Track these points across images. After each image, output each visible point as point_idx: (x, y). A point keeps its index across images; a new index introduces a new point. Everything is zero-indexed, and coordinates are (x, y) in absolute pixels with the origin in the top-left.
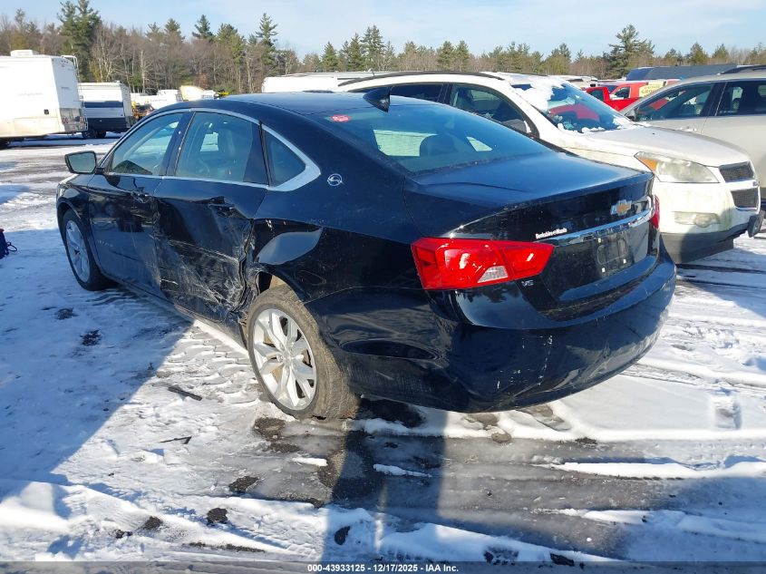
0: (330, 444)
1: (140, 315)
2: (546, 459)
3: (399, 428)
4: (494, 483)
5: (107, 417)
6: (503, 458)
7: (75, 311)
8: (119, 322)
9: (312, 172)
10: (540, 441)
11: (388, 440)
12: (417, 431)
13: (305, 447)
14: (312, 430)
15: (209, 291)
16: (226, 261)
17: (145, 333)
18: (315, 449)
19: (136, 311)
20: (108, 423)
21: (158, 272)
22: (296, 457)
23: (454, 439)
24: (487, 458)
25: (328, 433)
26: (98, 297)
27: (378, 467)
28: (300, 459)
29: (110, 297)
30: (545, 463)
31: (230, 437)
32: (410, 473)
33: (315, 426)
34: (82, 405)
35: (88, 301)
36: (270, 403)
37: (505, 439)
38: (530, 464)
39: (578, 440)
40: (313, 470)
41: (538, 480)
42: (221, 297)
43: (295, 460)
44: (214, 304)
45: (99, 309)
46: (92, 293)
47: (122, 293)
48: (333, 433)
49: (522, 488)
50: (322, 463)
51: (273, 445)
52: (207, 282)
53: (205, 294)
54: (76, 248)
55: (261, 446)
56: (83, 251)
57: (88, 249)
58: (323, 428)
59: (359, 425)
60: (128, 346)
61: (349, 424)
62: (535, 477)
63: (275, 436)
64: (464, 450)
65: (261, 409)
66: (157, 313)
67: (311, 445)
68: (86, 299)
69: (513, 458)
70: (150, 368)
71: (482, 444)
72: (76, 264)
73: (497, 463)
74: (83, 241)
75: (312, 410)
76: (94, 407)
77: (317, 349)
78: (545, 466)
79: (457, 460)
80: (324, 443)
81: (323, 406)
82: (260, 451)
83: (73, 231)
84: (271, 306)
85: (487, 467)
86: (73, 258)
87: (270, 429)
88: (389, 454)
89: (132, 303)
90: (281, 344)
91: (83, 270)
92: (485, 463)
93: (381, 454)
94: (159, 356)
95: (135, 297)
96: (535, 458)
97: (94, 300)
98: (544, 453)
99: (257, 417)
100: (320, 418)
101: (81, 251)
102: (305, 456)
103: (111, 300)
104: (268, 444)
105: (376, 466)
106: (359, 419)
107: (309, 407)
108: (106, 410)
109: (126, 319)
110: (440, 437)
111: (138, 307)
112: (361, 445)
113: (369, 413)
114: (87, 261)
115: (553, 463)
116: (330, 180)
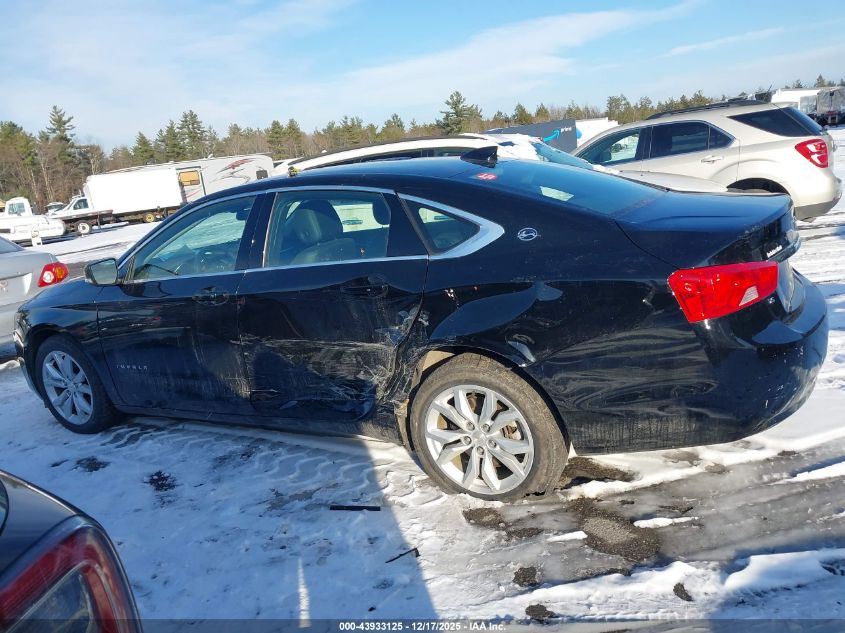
0: (568, 518)
1: (192, 446)
2: (776, 476)
3: (620, 486)
4: (756, 508)
6: (738, 485)
7: (101, 458)
8: (176, 457)
9: (491, 232)
10: (750, 463)
11: (619, 499)
12: (636, 484)
13: (545, 526)
14: (533, 509)
15: (336, 388)
16: (360, 349)
17: (222, 461)
18: (557, 526)
19: (186, 441)
21: (244, 382)
22: (549, 537)
24: (725, 489)
25: (552, 508)
26: (108, 440)
27: (642, 524)
28: (554, 538)
29: (127, 436)
30: (776, 480)
31: (458, 536)
32: (677, 520)
33: (531, 505)
34: (247, 550)
35: (103, 445)
36: (462, 494)
37: (720, 470)
38: (766, 484)
39: (779, 454)
40: (580, 544)
41: (789, 496)
42: (354, 392)
43: (549, 540)
44: (344, 403)
45: (131, 449)
46: (99, 435)
47: (138, 428)
48: (557, 507)
49: (784, 505)
50: (580, 535)
51: (510, 534)
53: (329, 393)
54: (62, 385)
55: (499, 538)
56: (77, 385)
57: (93, 379)
58: (541, 504)
59: (576, 492)
60: (218, 480)
61: (565, 494)
62: (785, 494)
63: (502, 525)
64: (699, 488)
65: (457, 503)
66: (212, 439)
67: (547, 522)
68: (99, 444)
69: (747, 483)
70: (278, 494)
71: (709, 479)
72: (60, 406)
73: (740, 491)
74: (82, 372)
75: (527, 487)
76: (265, 549)
77: (536, 416)
78: (781, 482)
79: (702, 497)
80: (559, 518)
81: (543, 480)
82: (503, 542)
83: (57, 365)
84: (459, 382)
85: (735, 497)
86: (53, 397)
87: (486, 519)
88: (635, 510)
89: (165, 435)
90: (470, 423)
91: (78, 409)
92: (729, 493)
93: (628, 512)
94: (273, 480)
95: (159, 429)
96: (766, 478)
97: (112, 442)
98: (767, 472)
99: (460, 510)
100: (537, 494)
101: (71, 386)
102: (557, 534)
103: (133, 439)
104: (504, 533)
105: (636, 524)
106: (568, 487)
107: (521, 485)
108: (283, 548)
109: (182, 453)
110: (661, 484)
111: (179, 437)
112: (596, 510)
113: (568, 480)
114: (86, 397)
115: (785, 479)
116: (522, 235)
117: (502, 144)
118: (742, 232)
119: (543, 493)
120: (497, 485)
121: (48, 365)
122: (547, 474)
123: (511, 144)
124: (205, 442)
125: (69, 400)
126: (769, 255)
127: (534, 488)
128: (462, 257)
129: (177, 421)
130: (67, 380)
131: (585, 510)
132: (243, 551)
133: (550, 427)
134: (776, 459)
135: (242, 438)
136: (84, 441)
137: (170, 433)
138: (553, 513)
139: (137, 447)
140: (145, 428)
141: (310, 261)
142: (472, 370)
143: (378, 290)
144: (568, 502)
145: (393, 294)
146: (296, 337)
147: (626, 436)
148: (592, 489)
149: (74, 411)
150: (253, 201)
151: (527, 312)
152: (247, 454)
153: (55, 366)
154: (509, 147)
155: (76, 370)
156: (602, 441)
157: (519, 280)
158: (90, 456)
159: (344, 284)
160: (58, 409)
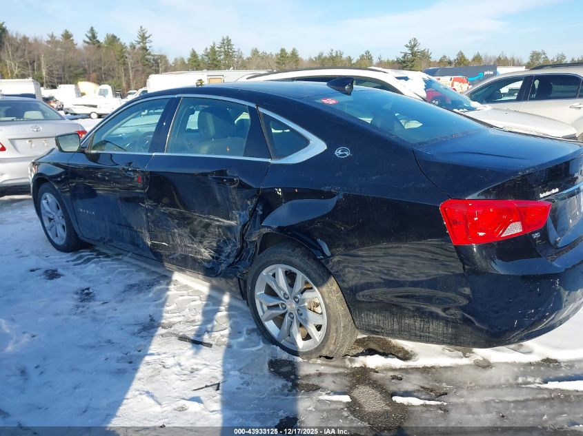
0: (344, 381)
1: (120, 272)
2: (530, 379)
3: (396, 363)
4: (500, 406)
5: (136, 370)
6: (494, 382)
7: (60, 271)
8: (105, 279)
9: (317, 146)
10: (514, 364)
11: (391, 374)
12: (411, 364)
13: (324, 385)
14: (322, 369)
15: (203, 250)
16: (222, 224)
18: (333, 387)
19: (117, 268)
20: (139, 375)
21: (147, 234)
22: (321, 395)
23: (445, 367)
24: (481, 383)
25: (336, 371)
26: (75, 257)
27: (398, 399)
28: (325, 397)
29: (85, 258)
30: (529, 383)
32: (428, 403)
33: (322, 365)
34: (107, 359)
35: (68, 262)
36: (275, 346)
37: (485, 365)
38: (518, 385)
39: (542, 361)
40: (342, 406)
41: (533, 400)
43: (321, 398)
44: (208, 261)
45: (81, 268)
46: (68, 254)
47: (95, 254)
48: (341, 370)
49: (525, 407)
50: (346, 399)
52: (201, 242)
53: (198, 252)
54: (51, 217)
55: (285, 386)
56: (60, 221)
57: (66, 216)
58: (330, 366)
59: (361, 361)
60: (122, 301)
61: (352, 361)
62: (530, 397)
63: (292, 377)
64: (460, 377)
65: (268, 352)
66: (134, 269)
67: (328, 383)
68: (65, 260)
69: (502, 380)
70: (152, 320)
71: (472, 371)
72: (50, 230)
73: (493, 387)
74: (60, 210)
75: (320, 351)
76: (118, 361)
77: (329, 298)
78: (532, 386)
79: (458, 386)
80: (338, 380)
81: (332, 348)
82: (286, 391)
83: (48, 200)
84: (279, 262)
85: (486, 391)
86: (47, 224)
87: (284, 369)
88: (399, 386)
89: (108, 262)
90: (285, 294)
91: (59, 235)
92: (483, 387)
93: (392, 388)
94: (155, 309)
95: (108, 256)
96: (520, 380)
97: (73, 261)
98: (524, 375)
99: (267, 359)
100: (327, 358)
101: (56, 218)
102: (328, 394)
103: (88, 260)
104: (290, 384)
105: (395, 398)
106: (357, 355)
107: (316, 349)
108: (131, 362)
109: (110, 277)
110: (433, 367)
111: (115, 265)
112: (369, 379)
113: (361, 350)
114: (63, 227)
115: (536, 382)
116: (338, 153)
117: (398, 78)
119: (331, 358)
120: (301, 344)
121: (44, 202)
122: (334, 344)
123: (406, 79)
124: (129, 272)
125: (54, 228)
126: (541, 196)
127: (325, 352)
128: (298, 164)
129: (117, 255)
130: (54, 214)
131: (363, 376)
132: (103, 359)
133: (341, 308)
134: (538, 364)
135: (154, 272)
136: (58, 257)
137: (112, 260)
138: (336, 375)
139: (85, 267)
140: (99, 254)
142: (289, 254)
143: (231, 181)
144: (352, 368)
145: (242, 186)
146: (178, 207)
147: (396, 327)
148: (374, 361)
149: (57, 235)
150: (167, 101)
151: (328, 215)
152: (151, 285)
153: (48, 203)
154: (403, 81)
155: (58, 208)
156: (378, 327)
157: (327, 188)
158: (53, 268)
159: (212, 173)
160: (49, 232)
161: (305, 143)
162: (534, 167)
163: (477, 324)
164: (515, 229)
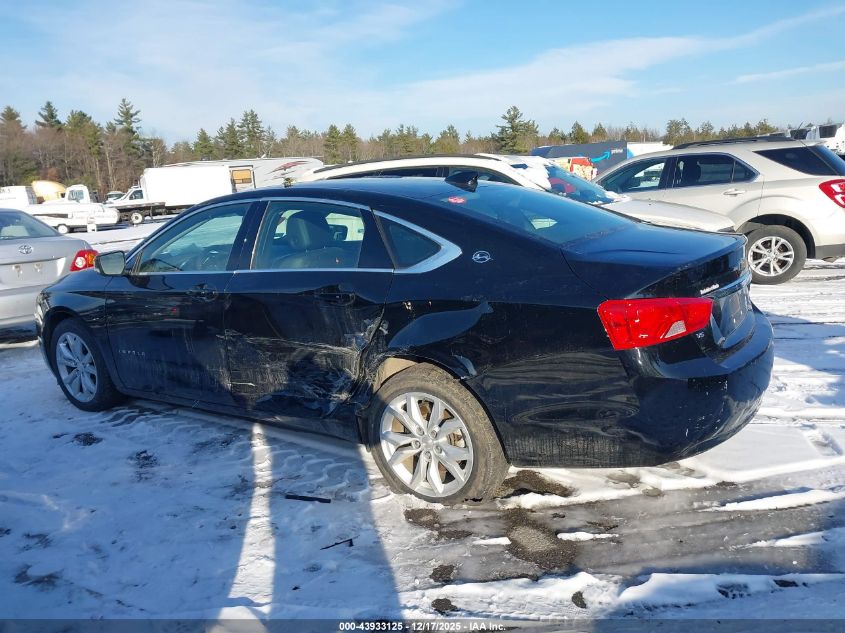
0: (498, 524)
1: (180, 430)
2: (706, 504)
3: (556, 500)
4: (677, 532)
5: (242, 535)
6: (667, 509)
7: (97, 434)
9: (450, 252)
10: (687, 490)
11: (551, 512)
12: (572, 499)
13: (475, 530)
14: (470, 514)
15: (305, 387)
16: (330, 352)
17: (203, 446)
18: (486, 531)
19: (175, 426)
20: (247, 540)
21: (226, 374)
22: (475, 540)
23: (612, 500)
24: (653, 512)
25: (487, 515)
26: (110, 417)
27: (564, 536)
28: (480, 542)
29: (126, 416)
30: (706, 507)
31: (392, 532)
32: (598, 536)
33: (468, 510)
34: (201, 527)
35: (102, 422)
36: (408, 495)
37: (656, 494)
38: (695, 511)
39: (718, 484)
40: (501, 549)
41: (712, 523)
42: (322, 392)
43: (475, 543)
44: (313, 400)
45: (125, 429)
46: (100, 414)
47: (137, 410)
48: (493, 514)
49: (704, 531)
50: (505, 541)
51: (441, 534)
52: (304, 377)
53: (301, 391)
54: (73, 365)
55: (430, 536)
56: (85, 366)
57: (99, 362)
58: (478, 510)
59: (513, 503)
60: (195, 463)
61: (503, 503)
62: (708, 521)
63: (437, 525)
64: (629, 508)
65: (401, 502)
66: (199, 425)
67: (479, 527)
68: (99, 421)
69: (676, 507)
70: (243, 480)
71: (641, 501)
72: (70, 384)
73: (667, 514)
74: (89, 354)
75: (465, 493)
76: (217, 527)
77: (476, 426)
78: (710, 510)
79: (629, 517)
80: (491, 524)
81: (480, 487)
82: (433, 541)
83: (69, 344)
84: (411, 390)
85: (660, 520)
86: (64, 375)
87: (425, 519)
88: (563, 524)
89: (159, 419)
90: (420, 429)
91: (85, 389)
92: (656, 516)
93: (556, 525)
94: (243, 467)
95: (155, 412)
96: (696, 505)
97: (109, 421)
98: (699, 499)
99: (402, 510)
100: (475, 500)
101: (80, 366)
102: (484, 539)
103: (130, 419)
104: (436, 533)
105: (559, 536)
106: (508, 496)
107: (461, 490)
108: (233, 528)
109: (169, 436)
110: (597, 502)
111: (171, 421)
112: (527, 520)
113: (511, 491)
114: (92, 377)
115: (715, 507)
116: (477, 257)
117: (514, 166)
118: (675, 268)
119: (480, 500)
120: (441, 488)
121: (62, 346)
122: (484, 482)
123: (524, 166)
124: (193, 428)
125: (76, 381)
126: (702, 292)
127: (472, 494)
128: (423, 274)
129: (172, 406)
130: (77, 361)
131: (519, 517)
132: (198, 526)
133: (489, 438)
134: (713, 488)
135: (227, 426)
136: (87, 418)
137: (165, 417)
138: (487, 519)
139: (131, 427)
140: (142, 411)
141: (297, 266)
142: (423, 379)
143: (346, 298)
144: (504, 511)
145: (359, 303)
146: (274, 336)
147: (556, 451)
148: (529, 501)
149: (81, 390)
150: (248, 207)
151: (472, 329)
152: (227, 442)
153: (68, 346)
154: (521, 170)
155: (85, 352)
156: (532, 454)
157: (467, 298)
158: (87, 432)
159: (317, 291)
160: (68, 387)
161: (435, 248)
162: (691, 262)
163: (645, 440)
164: (678, 329)
